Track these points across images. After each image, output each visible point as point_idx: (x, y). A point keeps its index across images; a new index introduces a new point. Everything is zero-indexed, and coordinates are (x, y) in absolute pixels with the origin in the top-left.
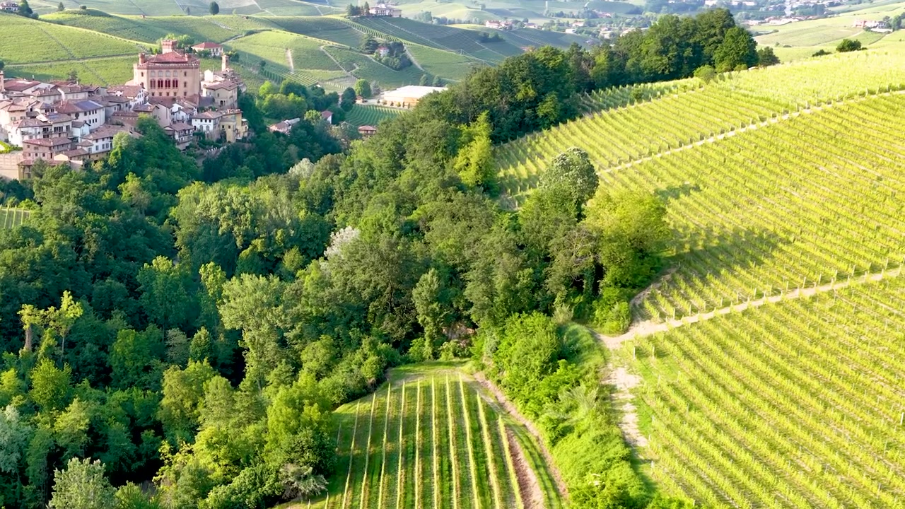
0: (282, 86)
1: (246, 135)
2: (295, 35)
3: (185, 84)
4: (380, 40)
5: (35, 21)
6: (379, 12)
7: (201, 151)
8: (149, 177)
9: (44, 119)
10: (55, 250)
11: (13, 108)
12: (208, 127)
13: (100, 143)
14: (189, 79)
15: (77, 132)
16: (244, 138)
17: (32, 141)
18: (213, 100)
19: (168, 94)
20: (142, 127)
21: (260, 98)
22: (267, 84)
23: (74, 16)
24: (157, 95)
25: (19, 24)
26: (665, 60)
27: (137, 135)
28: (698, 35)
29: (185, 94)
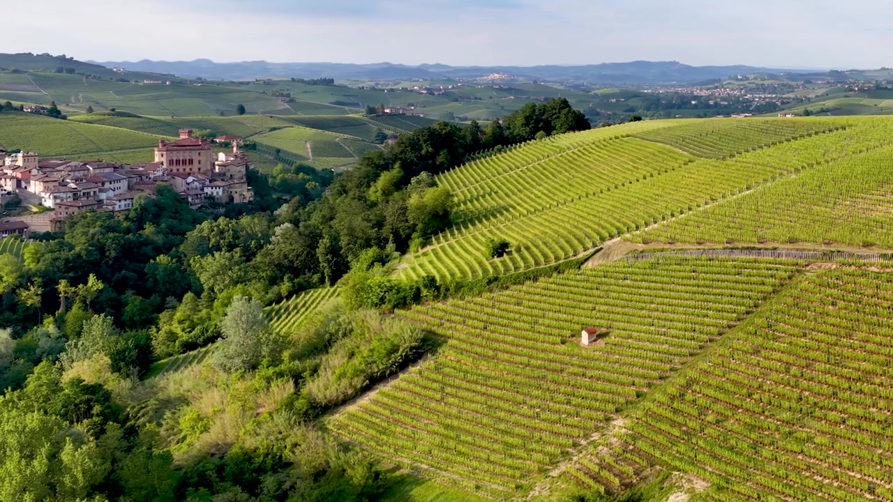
0: (293, 168)
1: (252, 199)
2: (314, 130)
3: (199, 162)
4: (388, 132)
5: (63, 121)
6: (394, 111)
7: (211, 210)
8: (163, 225)
9: (75, 186)
10: (83, 253)
11: (46, 179)
12: (218, 193)
13: (123, 203)
14: (202, 158)
15: (103, 196)
16: (250, 202)
17: (63, 203)
18: (225, 174)
19: (184, 170)
20: (160, 191)
21: (272, 177)
22: (280, 166)
23: (102, 117)
24: (175, 171)
25: (48, 123)
26: (528, 129)
27: (154, 197)
28: (546, 114)
29: (199, 169)
